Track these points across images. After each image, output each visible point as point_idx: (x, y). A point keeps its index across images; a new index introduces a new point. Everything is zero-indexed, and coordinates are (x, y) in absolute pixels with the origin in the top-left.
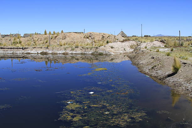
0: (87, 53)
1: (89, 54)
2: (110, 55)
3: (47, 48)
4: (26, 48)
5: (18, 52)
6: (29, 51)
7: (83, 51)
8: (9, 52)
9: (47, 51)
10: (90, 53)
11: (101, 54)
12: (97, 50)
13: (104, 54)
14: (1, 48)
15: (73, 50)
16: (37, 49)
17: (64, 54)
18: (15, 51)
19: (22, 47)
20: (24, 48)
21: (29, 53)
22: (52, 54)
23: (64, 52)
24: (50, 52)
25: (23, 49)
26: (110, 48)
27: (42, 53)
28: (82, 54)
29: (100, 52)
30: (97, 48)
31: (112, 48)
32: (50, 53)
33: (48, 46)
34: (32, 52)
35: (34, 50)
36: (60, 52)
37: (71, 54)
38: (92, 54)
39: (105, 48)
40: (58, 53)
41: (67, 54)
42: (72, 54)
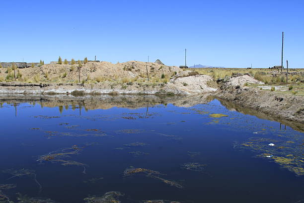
0: (149, 93)
1: (152, 94)
2: (185, 95)
3: (82, 85)
4: (45, 86)
5: (34, 92)
6: (53, 90)
7: (141, 90)
8: (18, 92)
9: (83, 89)
10: (153, 92)
11: (170, 95)
12: (163, 88)
13: (176, 95)
14: (3, 85)
15: (124, 88)
16: (66, 87)
17: (111, 94)
18: (28, 90)
19: (39, 84)
20: (42, 85)
21: (53, 94)
22: (92, 94)
23: (111, 91)
24: (89, 91)
25: (41, 87)
26: (182, 85)
27: (74, 93)
28: (140, 94)
29: (169, 91)
30: (162, 85)
31: (185, 85)
32: (89, 93)
33: (83, 82)
34: (58, 91)
35: (59, 88)
36: (105, 91)
37: (122, 94)
38: (157, 94)
39: (175, 85)
40: (102, 93)
41: (117, 94)
42: (124, 94)
